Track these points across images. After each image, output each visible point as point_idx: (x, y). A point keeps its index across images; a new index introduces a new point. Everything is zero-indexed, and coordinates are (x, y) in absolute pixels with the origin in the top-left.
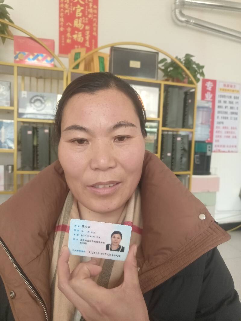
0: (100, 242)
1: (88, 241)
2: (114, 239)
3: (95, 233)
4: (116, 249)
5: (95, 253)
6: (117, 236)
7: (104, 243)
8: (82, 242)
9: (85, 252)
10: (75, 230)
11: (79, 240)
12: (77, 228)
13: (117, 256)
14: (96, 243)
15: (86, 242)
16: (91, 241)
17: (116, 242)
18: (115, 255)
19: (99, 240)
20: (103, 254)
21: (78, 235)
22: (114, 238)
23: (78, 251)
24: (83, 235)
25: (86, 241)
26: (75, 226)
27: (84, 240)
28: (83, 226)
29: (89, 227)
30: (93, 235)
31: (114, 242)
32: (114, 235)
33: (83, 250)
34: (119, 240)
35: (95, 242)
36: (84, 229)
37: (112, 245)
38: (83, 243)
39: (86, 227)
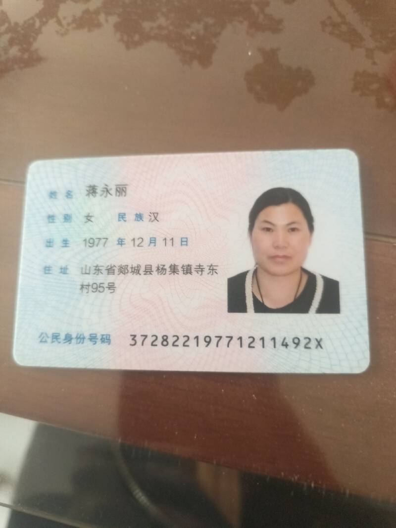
0: (188, 270)
1: (123, 270)
2: (266, 241)
3: (155, 217)
4: (290, 300)
5: (165, 339)
6: (281, 215)
7: (212, 269)
8: (89, 279)
9: (106, 339)
10: (51, 218)
11: (73, 271)
12: (59, 207)
13: (303, 342)
14: (168, 277)
15: (111, 278)
16: (136, 270)
17: (280, 253)
18: (289, 341)
19: (182, 257)
20: (214, 341)
21: (65, 243)
22: (268, 230)
23: (68, 338)
24: (91, 243)
25: (110, 270)
26: (53, 195)
27: (98, 270)
28: (92, 190)
29: (121, 190)
30: (145, 229)
31: (273, 258)
32: (262, 216)
33: (100, 331)
34: (295, 238)
35: (161, 270)
36: (96, 204)
37: (264, 279)
38: (98, 288)
39: (107, 191)
